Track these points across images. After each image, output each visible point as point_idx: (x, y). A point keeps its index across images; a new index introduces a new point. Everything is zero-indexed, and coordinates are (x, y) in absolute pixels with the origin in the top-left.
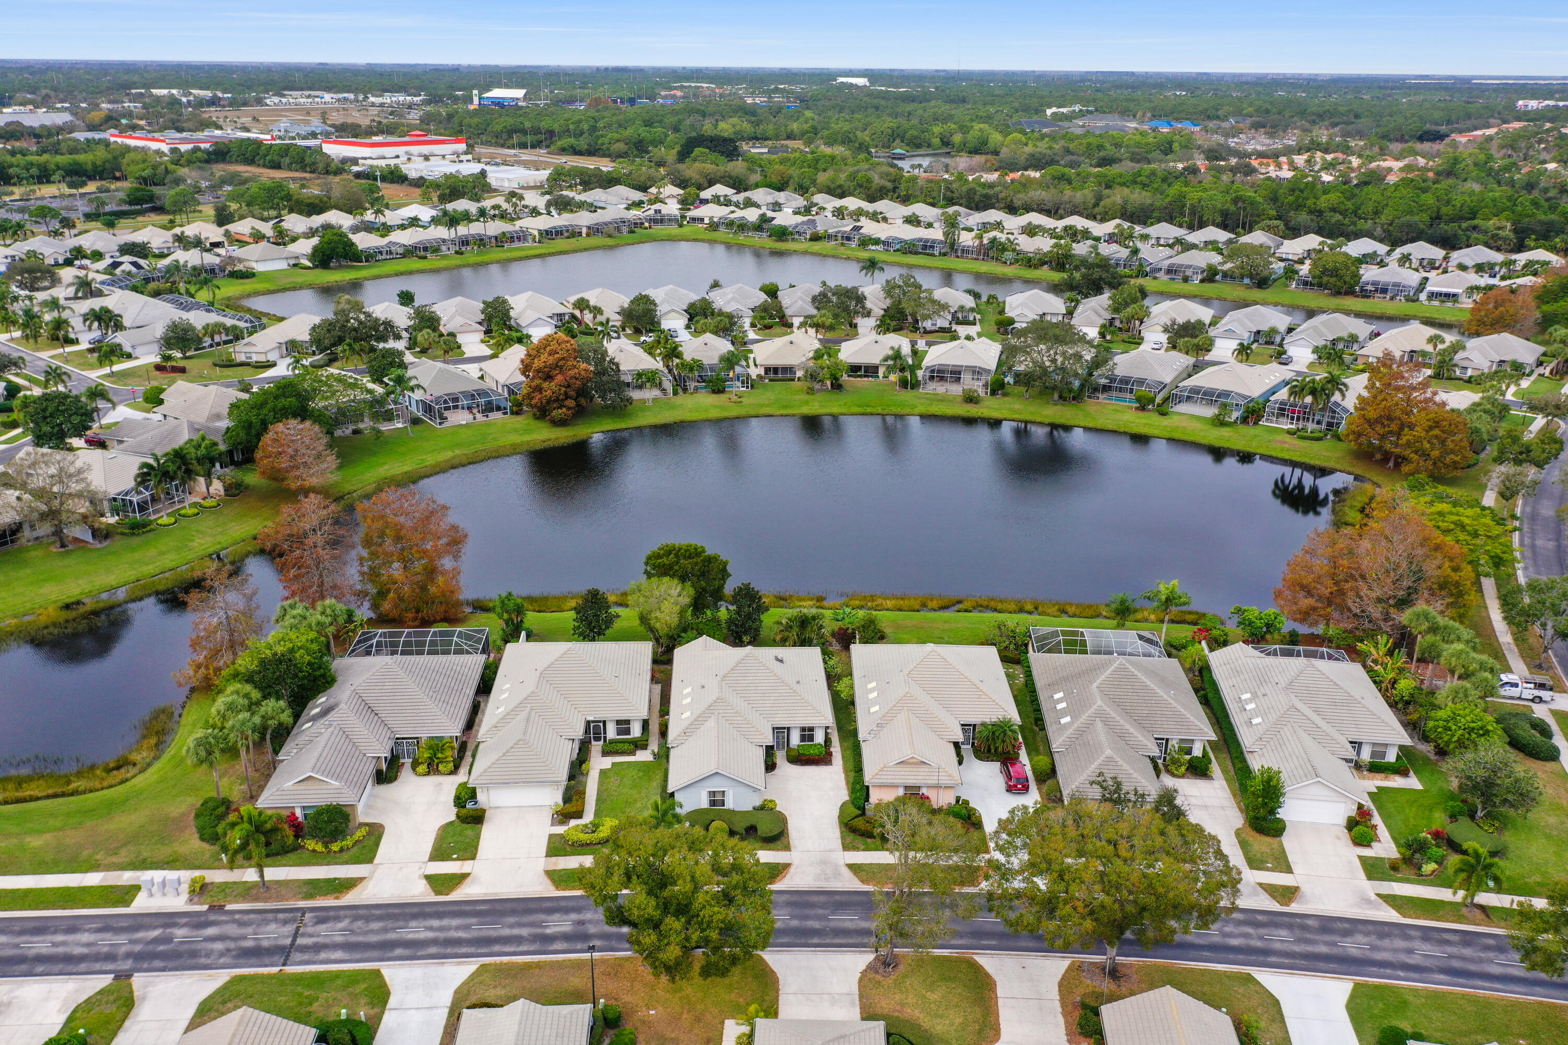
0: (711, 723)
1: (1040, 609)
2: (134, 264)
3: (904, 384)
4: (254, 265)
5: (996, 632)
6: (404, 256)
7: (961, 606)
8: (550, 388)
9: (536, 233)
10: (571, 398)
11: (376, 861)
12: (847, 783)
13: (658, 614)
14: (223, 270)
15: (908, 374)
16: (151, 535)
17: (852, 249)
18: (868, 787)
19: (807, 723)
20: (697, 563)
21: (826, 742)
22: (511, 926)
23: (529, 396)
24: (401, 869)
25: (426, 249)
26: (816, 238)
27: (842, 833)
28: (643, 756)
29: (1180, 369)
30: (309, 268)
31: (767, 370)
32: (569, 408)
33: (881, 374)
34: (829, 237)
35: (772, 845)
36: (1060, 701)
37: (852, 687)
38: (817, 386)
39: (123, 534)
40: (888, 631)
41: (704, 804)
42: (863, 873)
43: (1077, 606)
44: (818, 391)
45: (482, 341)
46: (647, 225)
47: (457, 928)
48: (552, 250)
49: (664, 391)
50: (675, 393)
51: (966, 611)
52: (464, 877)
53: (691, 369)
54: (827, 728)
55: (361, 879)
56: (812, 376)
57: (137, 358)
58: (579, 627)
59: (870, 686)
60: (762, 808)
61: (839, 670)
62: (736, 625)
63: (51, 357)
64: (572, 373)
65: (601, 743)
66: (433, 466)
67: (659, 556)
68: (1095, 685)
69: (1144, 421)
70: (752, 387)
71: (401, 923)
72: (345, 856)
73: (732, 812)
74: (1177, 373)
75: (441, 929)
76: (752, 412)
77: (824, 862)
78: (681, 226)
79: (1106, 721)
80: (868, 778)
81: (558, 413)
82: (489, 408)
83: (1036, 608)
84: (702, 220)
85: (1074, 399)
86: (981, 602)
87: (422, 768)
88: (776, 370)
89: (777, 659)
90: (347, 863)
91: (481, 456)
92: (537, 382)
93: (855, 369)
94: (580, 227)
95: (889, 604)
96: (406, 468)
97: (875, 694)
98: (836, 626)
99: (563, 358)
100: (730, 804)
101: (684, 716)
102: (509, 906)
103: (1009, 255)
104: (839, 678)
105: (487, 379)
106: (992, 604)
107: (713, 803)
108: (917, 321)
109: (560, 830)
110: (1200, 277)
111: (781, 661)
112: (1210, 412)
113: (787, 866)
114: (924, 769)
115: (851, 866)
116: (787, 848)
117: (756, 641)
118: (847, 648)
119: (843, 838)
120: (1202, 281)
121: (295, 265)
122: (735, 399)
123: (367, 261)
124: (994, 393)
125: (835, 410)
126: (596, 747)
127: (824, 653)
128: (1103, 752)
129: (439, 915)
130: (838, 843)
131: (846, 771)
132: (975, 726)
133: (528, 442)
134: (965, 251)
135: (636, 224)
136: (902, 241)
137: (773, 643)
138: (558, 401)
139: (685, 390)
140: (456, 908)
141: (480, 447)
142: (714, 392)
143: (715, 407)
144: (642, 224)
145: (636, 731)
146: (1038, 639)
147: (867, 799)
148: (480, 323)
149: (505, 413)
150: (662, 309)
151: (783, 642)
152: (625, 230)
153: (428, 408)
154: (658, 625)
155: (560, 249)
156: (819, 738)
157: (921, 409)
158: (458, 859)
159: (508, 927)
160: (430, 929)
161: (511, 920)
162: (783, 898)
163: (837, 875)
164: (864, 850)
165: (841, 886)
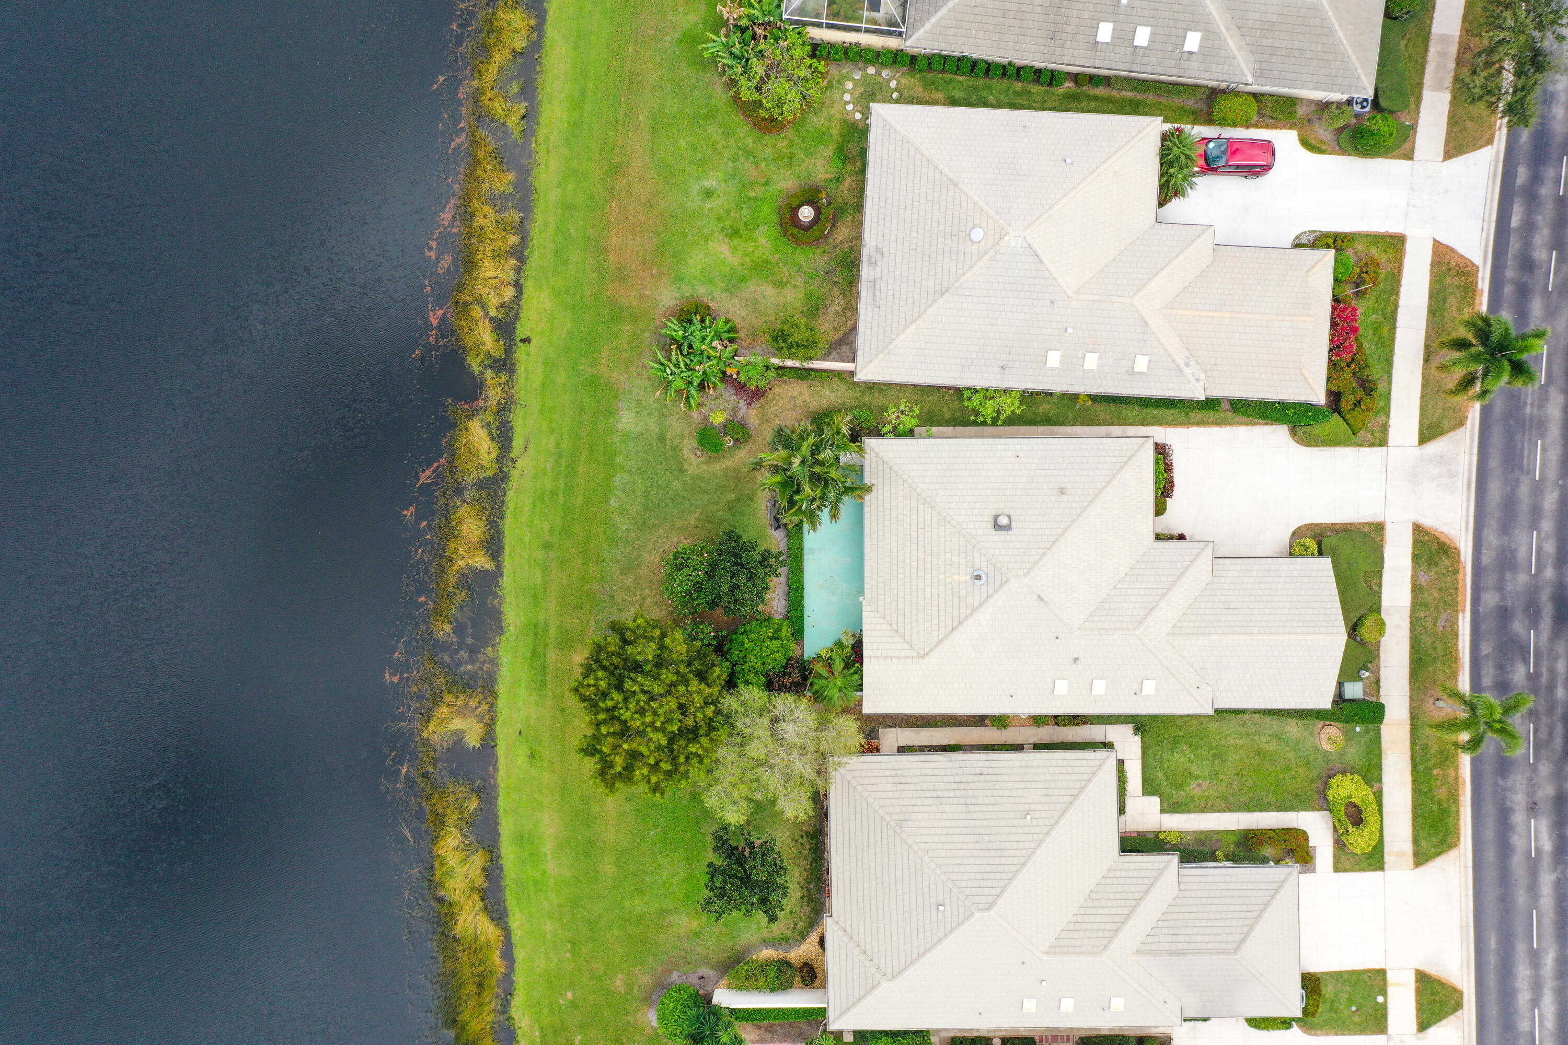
36: (1125, 34)
47: (1535, 968)
52: (1422, 979)
77: (1412, 477)
109: (1325, 857)
113: (1418, 528)
115: (1425, 438)
116: (1378, 527)
130: (1371, 453)
158: (1384, 994)
159: (1537, 901)
160: (1535, 1002)
161: (1521, 898)
162: (1492, 538)
163: (1441, 459)
164: (1388, 416)
165: (1467, 458)
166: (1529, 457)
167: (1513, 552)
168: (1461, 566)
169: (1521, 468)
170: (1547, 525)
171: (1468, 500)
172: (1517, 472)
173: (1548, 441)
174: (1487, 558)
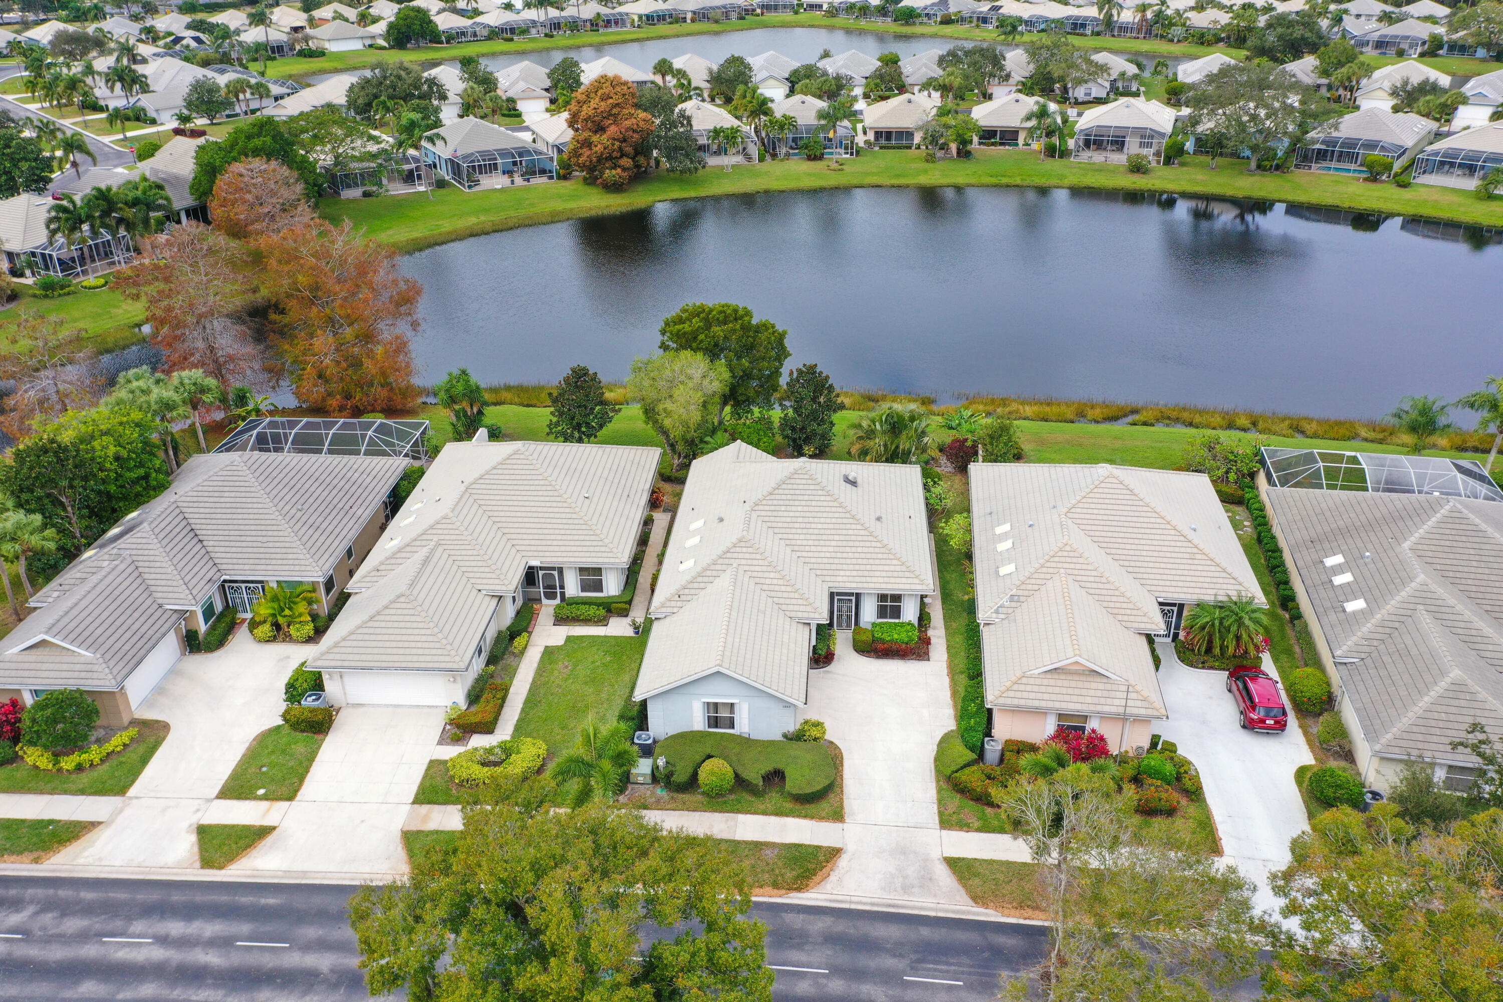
0: (724, 582)
1: (1261, 425)
2: (197, 40)
3: (1051, 152)
4: (327, 45)
5: (1204, 452)
6: (489, 38)
7: (1136, 417)
8: (601, 142)
9: (636, 18)
10: (627, 156)
11: (132, 792)
12: (954, 694)
13: (668, 405)
14: (292, 49)
15: (1056, 140)
16: (69, 298)
17: (990, 31)
18: (990, 711)
19: (891, 587)
20: (734, 331)
21: (920, 619)
22: (307, 947)
23: (575, 153)
24: (165, 810)
25: (512, 31)
26: (947, 21)
27: (939, 791)
28: (619, 627)
29: (1424, 133)
30: (382, 48)
31: (878, 134)
32: (624, 169)
33: (1021, 141)
34: (962, 20)
35: (811, 808)
36: (1338, 569)
37: (969, 530)
38: (940, 154)
39: (35, 296)
40: (1026, 447)
41: (698, 722)
42: (976, 881)
43: (1319, 422)
44: (941, 159)
45: (547, 110)
46: (759, 11)
47: (213, 943)
48: (651, 35)
49: (749, 158)
50: (761, 159)
51: (1145, 424)
52: (263, 832)
53: (782, 127)
54: (922, 597)
55: (91, 826)
56: (933, 139)
57: (162, 124)
58: (557, 424)
59: (999, 530)
60: (797, 737)
61: (948, 503)
62: (793, 429)
63: (72, 124)
64: (628, 123)
65: (557, 601)
66: (449, 233)
67: (681, 321)
68: (1406, 545)
69: (1377, 194)
70: (858, 153)
71: (118, 924)
72: (84, 779)
73: (746, 742)
74: (1420, 136)
75: (184, 943)
76: (855, 182)
77: (902, 851)
78: (796, 13)
79: (1438, 612)
80: (992, 695)
81: (610, 174)
82: (530, 172)
83: (1254, 424)
84: (821, 6)
85: (1278, 167)
86: (1169, 413)
87: (265, 630)
88: (889, 135)
89: (847, 480)
90: (82, 792)
91: (511, 224)
92: (587, 134)
93: (989, 135)
94: (685, 12)
95: (1029, 410)
96: (415, 235)
97: (1008, 544)
98: (947, 437)
99: (617, 105)
100: (743, 725)
101: (682, 567)
102: (317, 901)
103: (1177, 31)
104: (947, 514)
105: (539, 141)
106: (1186, 415)
107: (714, 722)
108: (1065, 90)
109: (450, 752)
110: (1419, 50)
111: (854, 483)
112: (1472, 184)
113: (835, 853)
114: (1096, 685)
115: (954, 864)
116: (838, 816)
117: (821, 453)
118: (963, 469)
119: (940, 801)
120: (1422, 55)
121: (371, 46)
122: (835, 166)
123: (448, 42)
124: (1168, 161)
125: (961, 180)
126: (548, 607)
127: (926, 474)
128: (1443, 673)
129: (190, 912)
130: (930, 813)
131: (952, 672)
132: (1181, 607)
133: (571, 210)
134: (1124, 29)
135: (746, 10)
136: (1047, 20)
137: (848, 456)
138: (609, 159)
139: (774, 156)
140: (224, 898)
141: (512, 213)
142: (810, 158)
143: (809, 175)
144: (754, 10)
145: (612, 586)
146: (1278, 466)
147: (988, 733)
148: (547, 90)
149: (551, 178)
150: (758, 76)
151: (863, 455)
152: (734, 16)
153: (455, 167)
154: (667, 423)
155: (661, 34)
156: (910, 613)
157: (1073, 179)
158: (265, 798)
159: (299, 949)
160: (163, 940)
161: (311, 932)
162: (820, 925)
163: (926, 880)
164: (979, 830)
165: (932, 905)
166: (935, 970)
167: (800, 947)
168: (783, 891)
169: (918, 961)
170: (837, 986)
171: (873, 904)
172: (914, 957)
173: (963, 994)
174: (790, 918)
